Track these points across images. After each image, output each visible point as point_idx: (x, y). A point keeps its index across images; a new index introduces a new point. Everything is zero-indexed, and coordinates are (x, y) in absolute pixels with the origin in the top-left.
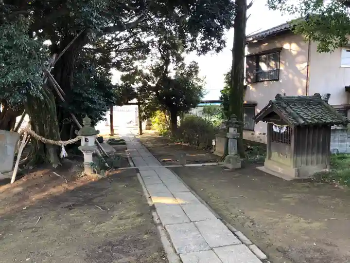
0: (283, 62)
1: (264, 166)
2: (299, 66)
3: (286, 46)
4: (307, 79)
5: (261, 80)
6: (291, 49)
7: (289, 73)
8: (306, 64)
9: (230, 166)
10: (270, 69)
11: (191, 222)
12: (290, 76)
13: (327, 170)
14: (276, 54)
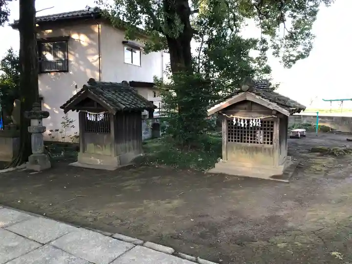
0: (72, 52)
1: (77, 161)
2: (90, 59)
3: (75, 36)
4: (100, 71)
5: (47, 70)
6: (80, 40)
7: (79, 64)
8: (98, 56)
9: (37, 168)
10: (57, 59)
11: (43, 244)
12: (82, 68)
13: (142, 155)
14: (63, 44)
